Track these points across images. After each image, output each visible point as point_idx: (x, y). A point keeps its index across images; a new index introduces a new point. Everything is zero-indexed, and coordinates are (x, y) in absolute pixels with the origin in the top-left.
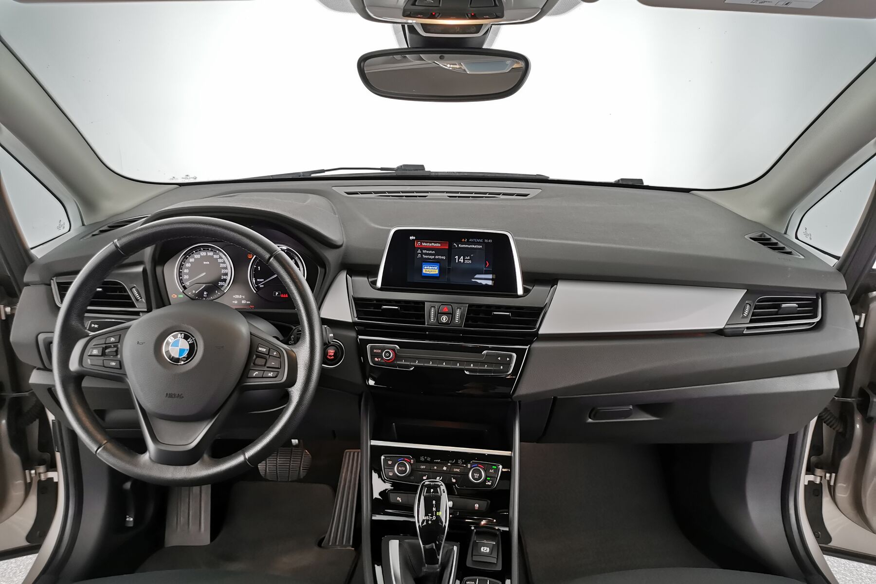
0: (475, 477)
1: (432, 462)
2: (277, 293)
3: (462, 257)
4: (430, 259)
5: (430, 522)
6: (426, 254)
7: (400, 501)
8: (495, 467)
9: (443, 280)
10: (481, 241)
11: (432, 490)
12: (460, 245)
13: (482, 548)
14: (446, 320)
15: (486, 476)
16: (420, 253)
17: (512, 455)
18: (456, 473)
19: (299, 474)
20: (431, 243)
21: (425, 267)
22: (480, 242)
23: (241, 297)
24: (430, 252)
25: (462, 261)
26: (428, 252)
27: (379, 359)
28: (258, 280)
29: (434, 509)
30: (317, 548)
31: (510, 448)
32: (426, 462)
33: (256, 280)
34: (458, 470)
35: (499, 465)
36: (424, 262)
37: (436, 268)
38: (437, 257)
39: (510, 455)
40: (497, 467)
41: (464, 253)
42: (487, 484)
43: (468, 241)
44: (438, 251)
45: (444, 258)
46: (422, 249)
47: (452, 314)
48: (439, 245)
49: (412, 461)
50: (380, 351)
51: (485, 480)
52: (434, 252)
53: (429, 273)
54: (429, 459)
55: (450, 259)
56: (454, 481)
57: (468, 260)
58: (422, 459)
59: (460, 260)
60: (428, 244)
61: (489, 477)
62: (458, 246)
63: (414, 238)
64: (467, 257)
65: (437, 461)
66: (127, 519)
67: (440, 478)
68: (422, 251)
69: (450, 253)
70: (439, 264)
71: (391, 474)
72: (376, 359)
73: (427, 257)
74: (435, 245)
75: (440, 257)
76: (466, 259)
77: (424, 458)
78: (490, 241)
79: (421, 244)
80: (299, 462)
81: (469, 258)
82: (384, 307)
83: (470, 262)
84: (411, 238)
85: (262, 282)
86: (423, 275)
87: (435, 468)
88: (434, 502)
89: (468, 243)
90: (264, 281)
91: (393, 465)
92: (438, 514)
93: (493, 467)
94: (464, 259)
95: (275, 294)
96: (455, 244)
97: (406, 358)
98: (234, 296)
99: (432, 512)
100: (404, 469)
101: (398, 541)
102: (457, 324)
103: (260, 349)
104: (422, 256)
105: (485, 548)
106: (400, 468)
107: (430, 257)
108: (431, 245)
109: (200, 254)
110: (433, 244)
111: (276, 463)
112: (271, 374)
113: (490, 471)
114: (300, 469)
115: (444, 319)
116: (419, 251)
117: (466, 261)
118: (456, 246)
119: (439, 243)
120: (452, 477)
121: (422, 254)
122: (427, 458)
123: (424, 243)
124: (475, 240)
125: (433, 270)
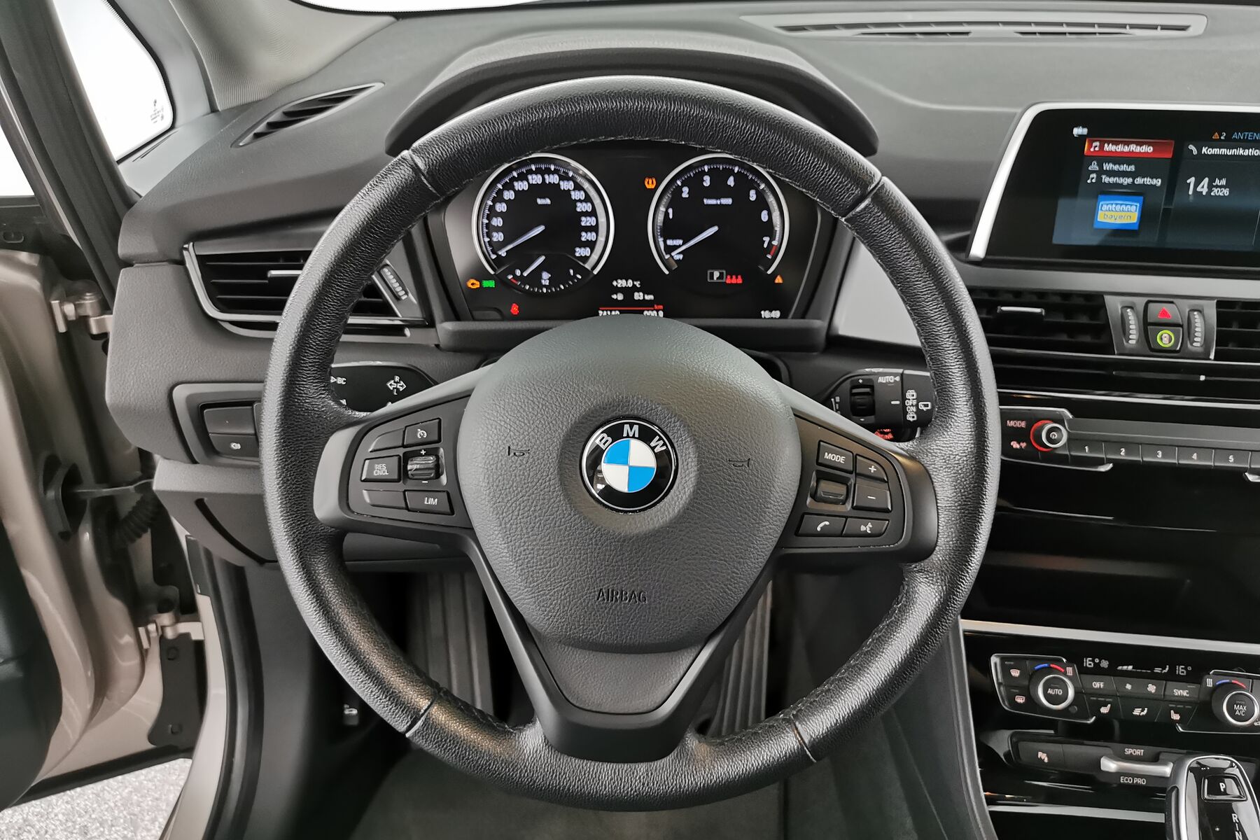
0: (1237, 713)
1: (1114, 672)
2: (716, 274)
3: (1206, 180)
4: (1121, 186)
6: (1111, 173)
7: (1046, 760)
9: (1150, 239)
12: (1204, 149)
14: (1170, 340)
16: (1093, 172)
18: (1181, 701)
20: (1128, 144)
21: (1105, 207)
23: (630, 283)
24: (1124, 168)
25: (1205, 191)
26: (1116, 167)
27: (1024, 445)
28: (670, 242)
32: (1100, 671)
33: (665, 242)
34: (1185, 693)
36: (1103, 193)
37: (1133, 208)
38: (1139, 181)
41: (1213, 168)
43: (1228, 138)
44: (1143, 166)
45: (1158, 182)
46: (1103, 158)
47: (1184, 326)
48: (1150, 149)
49: (1071, 670)
50: (1023, 424)
52: (1132, 168)
53: (1112, 221)
54: (1105, 664)
55: (1174, 183)
56: (1176, 717)
57: (1221, 187)
58: (1090, 664)
59: (1199, 189)
60: (1120, 148)
62: (1199, 150)
63: (1084, 131)
64: (1220, 179)
65: (1125, 668)
66: (347, 712)
67: (1142, 711)
68: (1101, 166)
69: (1175, 172)
70: (1141, 198)
71: (1020, 700)
72: (1015, 445)
73: (1112, 180)
74: (1139, 149)
75: (1148, 181)
76: (1217, 186)
77: (1093, 661)
79: (1102, 147)
81: (1224, 182)
82: (1004, 308)
83: (1226, 192)
84: (1078, 131)
85: (680, 246)
86: (1096, 226)
87: (1129, 687)
89: (1230, 143)
90: (684, 244)
94: (1210, 187)
95: (712, 275)
96: (1191, 147)
97: (1095, 443)
98: (615, 283)
100: (1060, 692)
102: (1198, 353)
103: (828, 456)
104: (1099, 178)
106: (1050, 691)
107: (1121, 180)
108: (1126, 149)
109: (528, 181)
110: (1133, 148)
112: (867, 528)
115: (1166, 340)
116: (1094, 166)
117: (1215, 190)
118: (1195, 152)
119: (1149, 144)
120: (1172, 708)
121: (1101, 172)
122: (1100, 662)
123: (1110, 145)
124: (1249, 135)
125: (1123, 214)
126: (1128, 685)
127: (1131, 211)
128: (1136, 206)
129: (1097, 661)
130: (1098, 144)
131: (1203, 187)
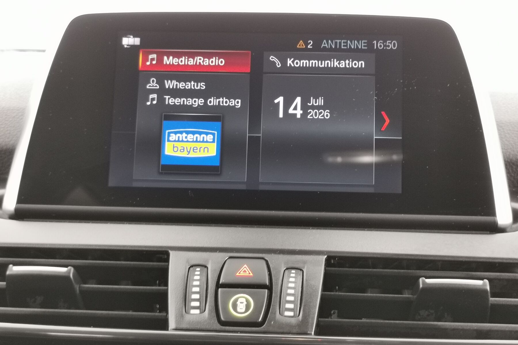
3: (298, 100)
4: (190, 108)
6: (176, 93)
10: (362, 45)
12: (289, 62)
14: (248, 307)
16: (153, 91)
20: (192, 55)
21: (173, 137)
22: (357, 50)
24: (191, 85)
25: (299, 113)
26: (181, 85)
36: (168, 118)
37: (210, 138)
38: (213, 102)
43: (317, 47)
44: (216, 82)
45: (236, 103)
46: (163, 75)
47: (270, 288)
48: (221, 62)
52: (202, 86)
53: (184, 154)
57: (319, 108)
59: (291, 111)
60: (183, 61)
62: (284, 62)
63: (137, 41)
64: (316, 98)
68: (162, 85)
69: (257, 88)
70: (219, 124)
73: (178, 101)
74: (207, 62)
75: (224, 102)
76: (313, 107)
78: (392, 45)
79: (160, 60)
81: (320, 102)
83: (326, 114)
84: (128, 41)
86: (163, 162)
89: (320, 53)
94: (305, 107)
96: (272, 58)
102: (289, 325)
104: (161, 100)
107: (190, 102)
108: (191, 62)
110: (199, 60)
115: (241, 307)
116: (153, 84)
117: (313, 112)
118: (279, 65)
119: (220, 56)
121: (162, 92)
123: (171, 58)
124: (342, 43)
125: (198, 145)
127: (207, 142)
128: (213, 134)
130: (154, 56)
131: (295, 108)
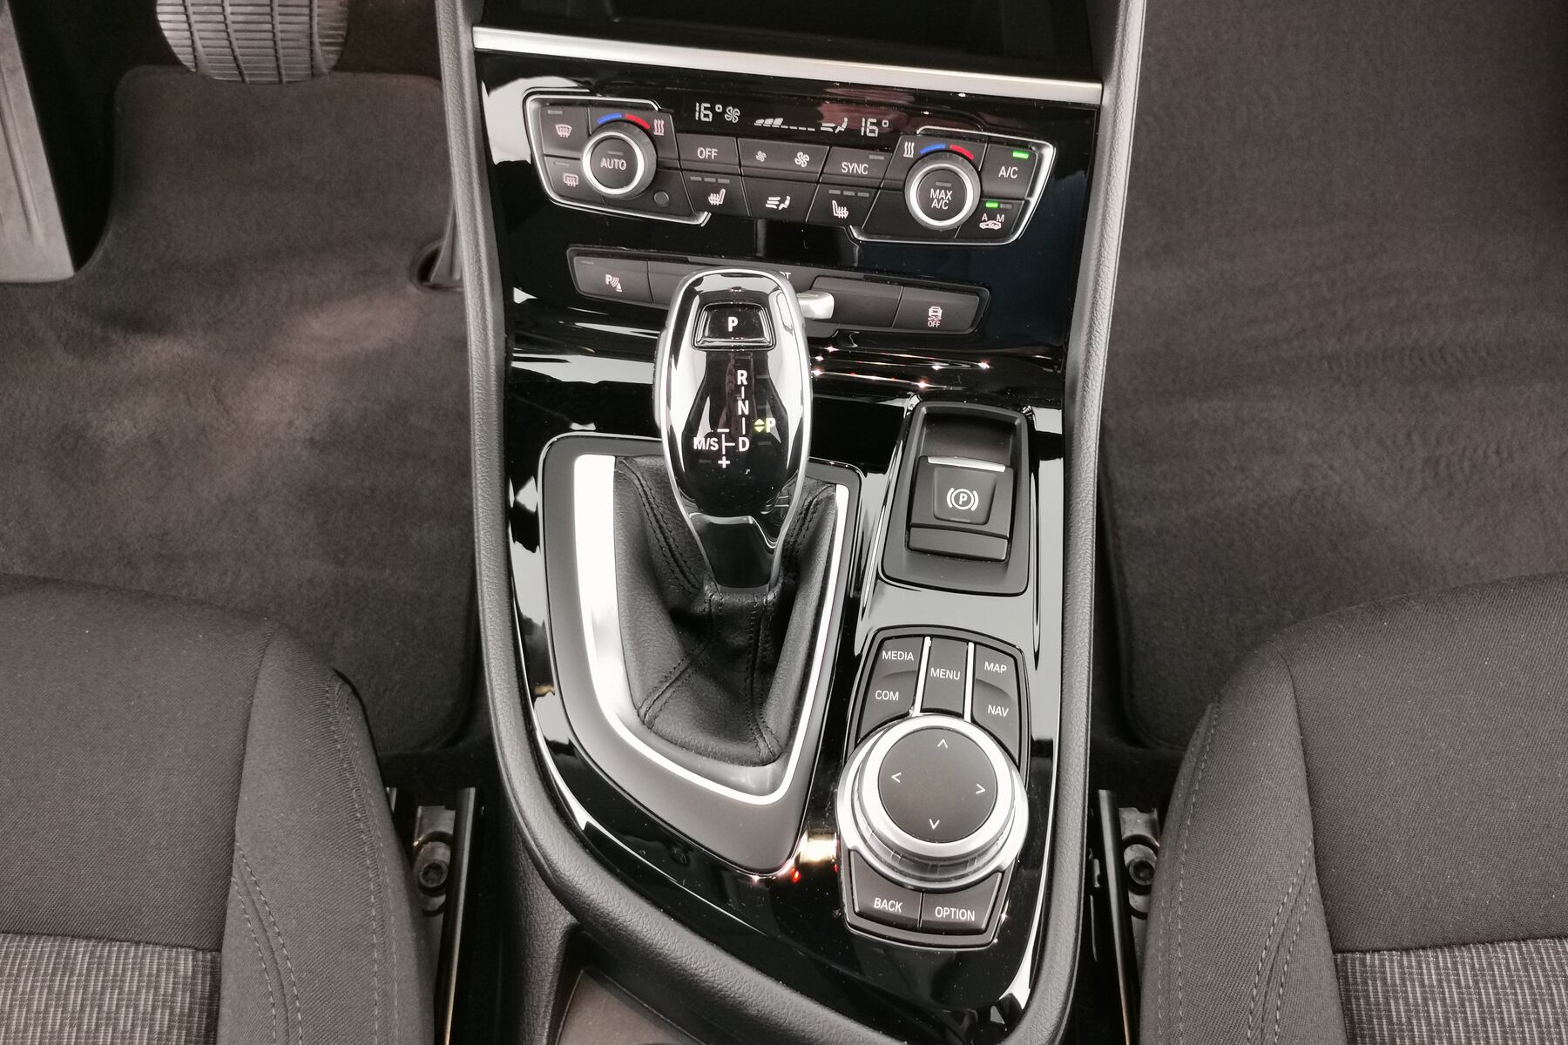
0: (935, 203)
1: (744, 130)
5: (724, 462)
7: (619, 288)
8: (1025, 156)
11: (732, 322)
13: (951, 493)
15: (984, 196)
17: (1106, 101)
18: (853, 183)
19: (312, 59)
29: (743, 407)
30: (412, 289)
31: (1093, 66)
32: (719, 127)
34: (860, 169)
35: (1040, 147)
39: (1098, 103)
40: (1032, 156)
42: (983, 226)
49: (659, 127)
51: (979, 210)
54: (733, 115)
56: (841, 213)
58: (703, 112)
61: (993, 197)
65: (768, 122)
67: (782, 201)
71: (571, 181)
77: (712, 109)
80: (306, 19)
87: (761, 156)
88: (742, 377)
91: (575, 144)
92: (759, 429)
93: (1016, 154)
99: (733, 421)
100: (621, 164)
101: (609, 461)
105: (964, 494)
106: (604, 163)
111: (225, 22)
113: (1003, 172)
114: (311, 43)
120: (835, 197)
122: (724, 112)
126: (760, 152)
129: (719, 109)
